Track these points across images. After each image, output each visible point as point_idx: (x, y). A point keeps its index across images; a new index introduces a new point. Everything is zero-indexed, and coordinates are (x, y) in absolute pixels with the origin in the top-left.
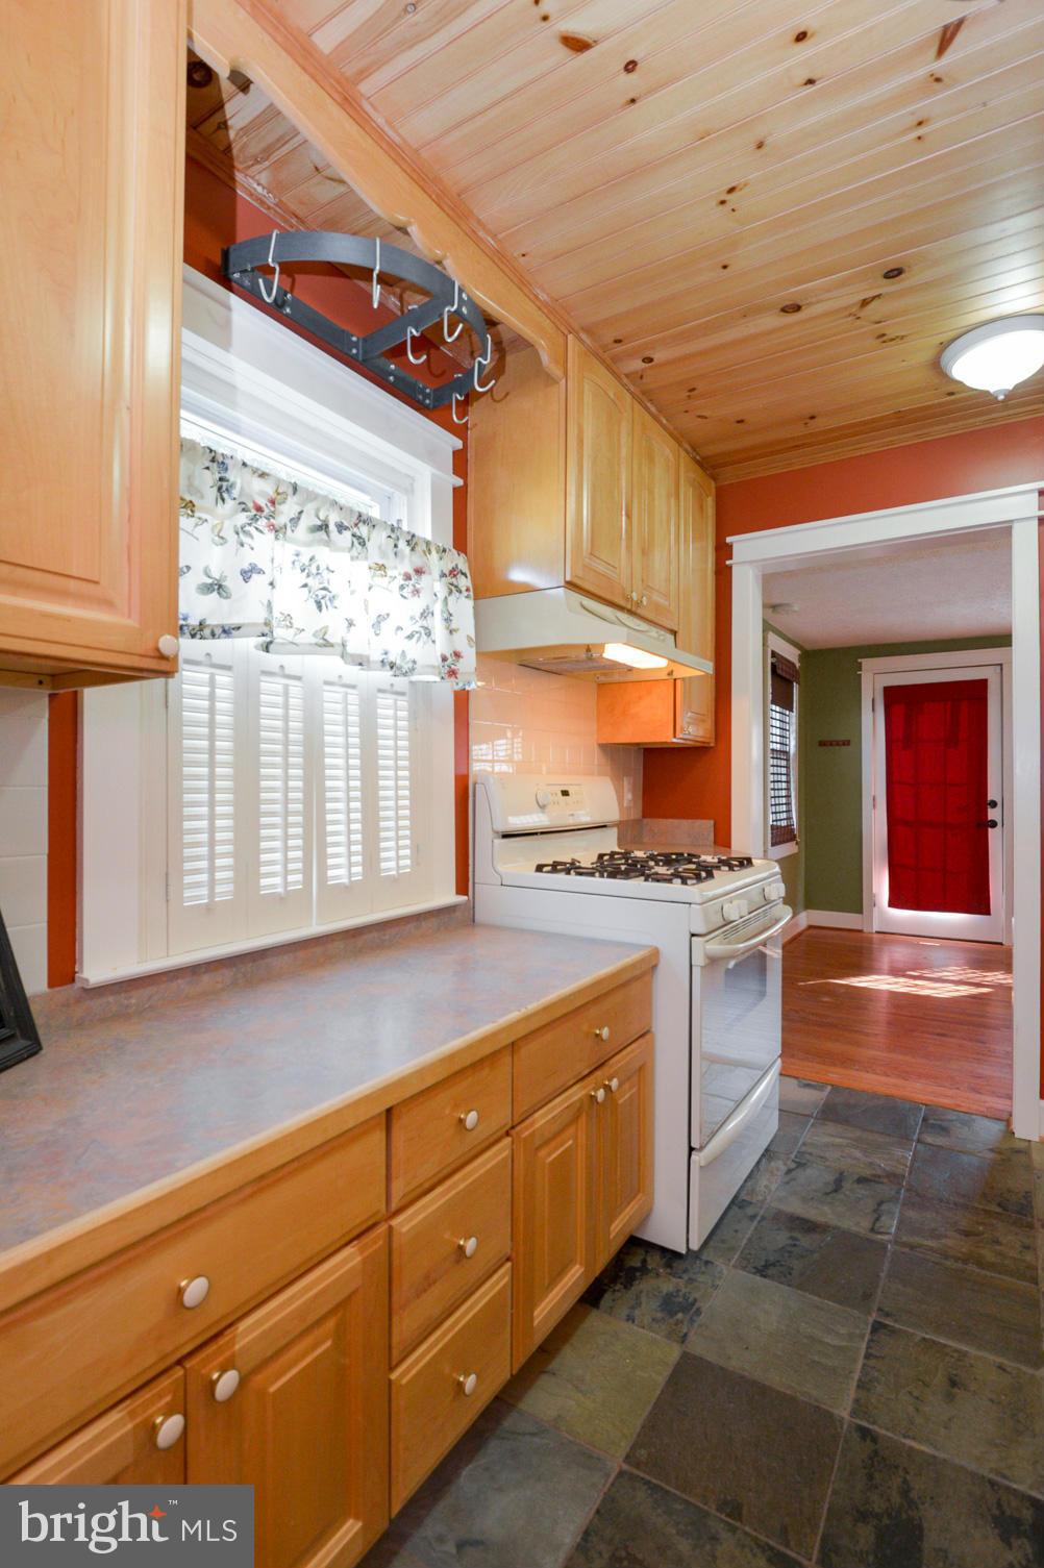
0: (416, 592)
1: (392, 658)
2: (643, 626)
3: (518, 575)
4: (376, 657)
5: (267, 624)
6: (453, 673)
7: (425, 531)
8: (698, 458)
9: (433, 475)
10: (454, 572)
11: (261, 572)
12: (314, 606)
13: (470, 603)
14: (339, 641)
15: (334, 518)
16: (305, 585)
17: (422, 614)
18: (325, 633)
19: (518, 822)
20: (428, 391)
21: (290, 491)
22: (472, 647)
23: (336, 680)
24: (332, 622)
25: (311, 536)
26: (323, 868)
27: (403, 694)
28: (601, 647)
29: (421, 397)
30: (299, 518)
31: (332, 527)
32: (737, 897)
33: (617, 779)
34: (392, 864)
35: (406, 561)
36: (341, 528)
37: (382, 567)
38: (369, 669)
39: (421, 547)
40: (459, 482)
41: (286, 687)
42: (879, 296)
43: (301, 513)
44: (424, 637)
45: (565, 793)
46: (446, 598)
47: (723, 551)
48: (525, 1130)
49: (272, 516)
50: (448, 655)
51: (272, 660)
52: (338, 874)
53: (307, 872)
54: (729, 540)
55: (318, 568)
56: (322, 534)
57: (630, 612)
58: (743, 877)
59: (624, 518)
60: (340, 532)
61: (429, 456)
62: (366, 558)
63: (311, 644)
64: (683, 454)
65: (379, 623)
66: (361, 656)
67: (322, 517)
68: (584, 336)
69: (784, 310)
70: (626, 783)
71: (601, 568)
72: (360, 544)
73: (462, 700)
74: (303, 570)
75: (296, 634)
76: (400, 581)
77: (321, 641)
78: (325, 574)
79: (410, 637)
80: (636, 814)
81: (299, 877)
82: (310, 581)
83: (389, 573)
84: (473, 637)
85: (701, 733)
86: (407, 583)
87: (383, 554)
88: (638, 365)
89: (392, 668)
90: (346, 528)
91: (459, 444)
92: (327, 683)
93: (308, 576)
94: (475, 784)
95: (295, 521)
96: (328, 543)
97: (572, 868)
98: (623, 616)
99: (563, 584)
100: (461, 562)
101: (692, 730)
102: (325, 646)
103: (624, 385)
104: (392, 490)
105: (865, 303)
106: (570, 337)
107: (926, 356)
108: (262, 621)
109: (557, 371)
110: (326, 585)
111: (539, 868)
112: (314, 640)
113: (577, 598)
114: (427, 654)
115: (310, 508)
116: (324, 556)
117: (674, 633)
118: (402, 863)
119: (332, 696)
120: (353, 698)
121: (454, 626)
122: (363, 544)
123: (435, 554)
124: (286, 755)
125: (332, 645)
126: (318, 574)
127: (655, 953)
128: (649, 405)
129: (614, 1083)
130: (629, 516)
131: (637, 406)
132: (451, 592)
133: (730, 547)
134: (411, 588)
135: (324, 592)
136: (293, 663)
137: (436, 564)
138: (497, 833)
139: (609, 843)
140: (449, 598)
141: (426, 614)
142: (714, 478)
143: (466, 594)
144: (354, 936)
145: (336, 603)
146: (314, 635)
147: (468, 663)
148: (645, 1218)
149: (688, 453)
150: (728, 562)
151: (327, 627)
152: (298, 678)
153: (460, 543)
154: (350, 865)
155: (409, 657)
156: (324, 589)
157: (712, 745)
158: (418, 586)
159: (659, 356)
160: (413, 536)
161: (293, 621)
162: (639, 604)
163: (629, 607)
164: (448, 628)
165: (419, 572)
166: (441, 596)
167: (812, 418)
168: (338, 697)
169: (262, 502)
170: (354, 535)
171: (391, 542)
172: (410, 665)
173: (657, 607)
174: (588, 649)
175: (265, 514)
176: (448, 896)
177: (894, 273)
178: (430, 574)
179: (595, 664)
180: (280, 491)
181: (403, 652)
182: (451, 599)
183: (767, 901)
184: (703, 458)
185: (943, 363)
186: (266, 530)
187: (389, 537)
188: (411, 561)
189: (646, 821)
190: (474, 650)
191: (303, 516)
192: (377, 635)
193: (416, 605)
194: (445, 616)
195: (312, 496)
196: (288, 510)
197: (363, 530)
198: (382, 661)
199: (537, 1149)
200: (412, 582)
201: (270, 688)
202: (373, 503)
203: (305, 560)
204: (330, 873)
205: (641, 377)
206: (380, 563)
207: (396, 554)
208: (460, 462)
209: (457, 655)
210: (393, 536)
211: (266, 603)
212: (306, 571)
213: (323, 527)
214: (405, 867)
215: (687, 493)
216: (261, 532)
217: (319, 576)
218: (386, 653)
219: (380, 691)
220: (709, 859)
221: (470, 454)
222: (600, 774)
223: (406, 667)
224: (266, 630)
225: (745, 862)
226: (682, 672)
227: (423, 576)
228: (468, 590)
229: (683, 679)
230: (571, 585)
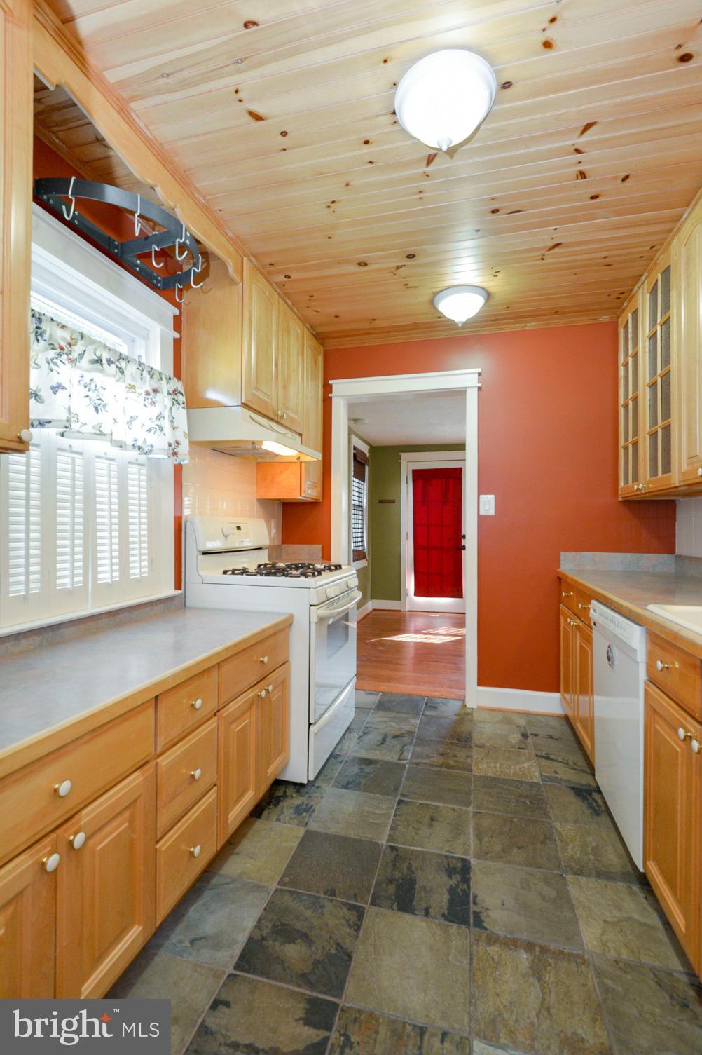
0: (153, 403)
1: (140, 443)
2: (284, 431)
3: (211, 395)
4: (130, 442)
5: (68, 420)
6: (175, 454)
7: (157, 366)
8: (314, 333)
9: (161, 330)
10: (175, 392)
11: (64, 388)
12: (93, 409)
13: (185, 411)
14: (110, 433)
15: (105, 356)
16: (87, 396)
17: (157, 417)
18: (100, 427)
19: (211, 546)
20: (159, 278)
21: (80, 338)
22: (186, 438)
23: (103, 455)
24: (105, 420)
25: (91, 366)
26: (95, 573)
27: (143, 465)
28: (261, 442)
29: (155, 282)
30: (83, 354)
31: (104, 361)
32: (334, 585)
33: (268, 521)
34: (137, 571)
35: (147, 383)
36: (110, 362)
37: (133, 387)
38: (126, 449)
39: (156, 376)
40: (177, 336)
41: (73, 459)
42: (404, 266)
43: (85, 351)
44: (158, 431)
45: (239, 528)
46: (171, 408)
47: (327, 389)
48: (225, 713)
49: (69, 354)
50: (172, 443)
51: (65, 442)
52: (105, 576)
53: (85, 575)
54: (330, 382)
55: (96, 386)
56: (98, 366)
57: (277, 422)
58: (336, 575)
59: (274, 367)
60: (109, 365)
61: (159, 318)
62: (124, 382)
63: (91, 433)
64: (306, 329)
65: (131, 421)
66: (121, 442)
67: (98, 354)
68: (252, 259)
69: (359, 264)
70: (273, 523)
71: (262, 396)
72: (120, 372)
73: (178, 469)
74: (86, 387)
75: (81, 427)
76: (143, 396)
77: (98, 432)
78: (100, 390)
79: (149, 431)
80: (278, 542)
81: (81, 578)
82: (90, 394)
83: (138, 391)
84: (187, 432)
85: (315, 494)
86: (147, 397)
87: (134, 379)
88: (282, 278)
89: (139, 449)
90: (113, 362)
91: (177, 312)
92: (97, 457)
93: (89, 390)
94: (186, 522)
95: (81, 355)
96: (102, 371)
97: (244, 572)
98: (273, 425)
99: (240, 404)
100: (179, 386)
101: (310, 492)
102: (101, 435)
103: (274, 289)
104: (134, 336)
105: (398, 268)
106: (245, 259)
107: (427, 298)
108: (65, 419)
109: (237, 278)
110: (101, 397)
111: (225, 572)
112: (93, 431)
113: (248, 413)
114: (159, 442)
115: (90, 348)
116: (99, 378)
117: (301, 435)
118: (143, 570)
119: (101, 466)
120: (114, 467)
121: (175, 425)
122: (122, 372)
123: (164, 381)
124: (73, 502)
125: (105, 435)
126: (96, 390)
127: (291, 617)
128: (288, 301)
129: (270, 688)
130: (276, 365)
131: (281, 301)
132: (173, 404)
133: (331, 386)
134: (150, 400)
135: (100, 402)
136: (77, 444)
137: (165, 387)
138: (200, 551)
139: (263, 558)
140: (173, 408)
141: (159, 417)
142: (322, 344)
143: (182, 406)
144: (114, 616)
145: (107, 408)
146: (93, 427)
147: (184, 448)
148: (285, 766)
149: (308, 328)
150: (330, 395)
151: (102, 423)
152: (80, 453)
153: (178, 374)
154: (112, 571)
155: (149, 443)
156: (100, 399)
157: (321, 501)
158: (154, 400)
159: (294, 276)
160: (152, 369)
161: (79, 418)
162: (282, 418)
163: (276, 419)
164: (172, 426)
165: (155, 391)
166: (168, 407)
167: (374, 320)
168: (105, 466)
169: (63, 344)
170: (117, 367)
171: (139, 372)
172: (149, 448)
173: (292, 419)
174: (253, 443)
175: (65, 352)
176: (169, 590)
177: (411, 256)
178: (162, 393)
179: (256, 451)
180: (73, 337)
181: (145, 439)
182: (174, 408)
183: (349, 589)
184: (317, 333)
185: (435, 302)
186: (66, 362)
187: (138, 369)
188: (150, 385)
189: (283, 546)
190: (187, 441)
191: (86, 353)
192: (130, 429)
193: (154, 411)
194: (171, 419)
195: (92, 342)
196: (78, 349)
197: (123, 364)
198: (133, 445)
199: (231, 723)
200: (150, 397)
201: (63, 460)
202: (123, 344)
203: (87, 380)
204: (100, 576)
205: (284, 285)
206: (132, 384)
207: (141, 379)
208: (178, 323)
209: (178, 443)
210: (140, 368)
211: (67, 408)
212: (88, 387)
213: (99, 361)
214: (145, 572)
215: (308, 354)
216: (63, 363)
217: (96, 392)
218: (136, 441)
219: (130, 463)
220: (319, 566)
221: (183, 318)
222: (258, 517)
223: (146, 449)
224: (68, 425)
225: (338, 567)
226: (305, 459)
227: (158, 394)
228: (183, 403)
229: (305, 462)
230: (245, 405)
